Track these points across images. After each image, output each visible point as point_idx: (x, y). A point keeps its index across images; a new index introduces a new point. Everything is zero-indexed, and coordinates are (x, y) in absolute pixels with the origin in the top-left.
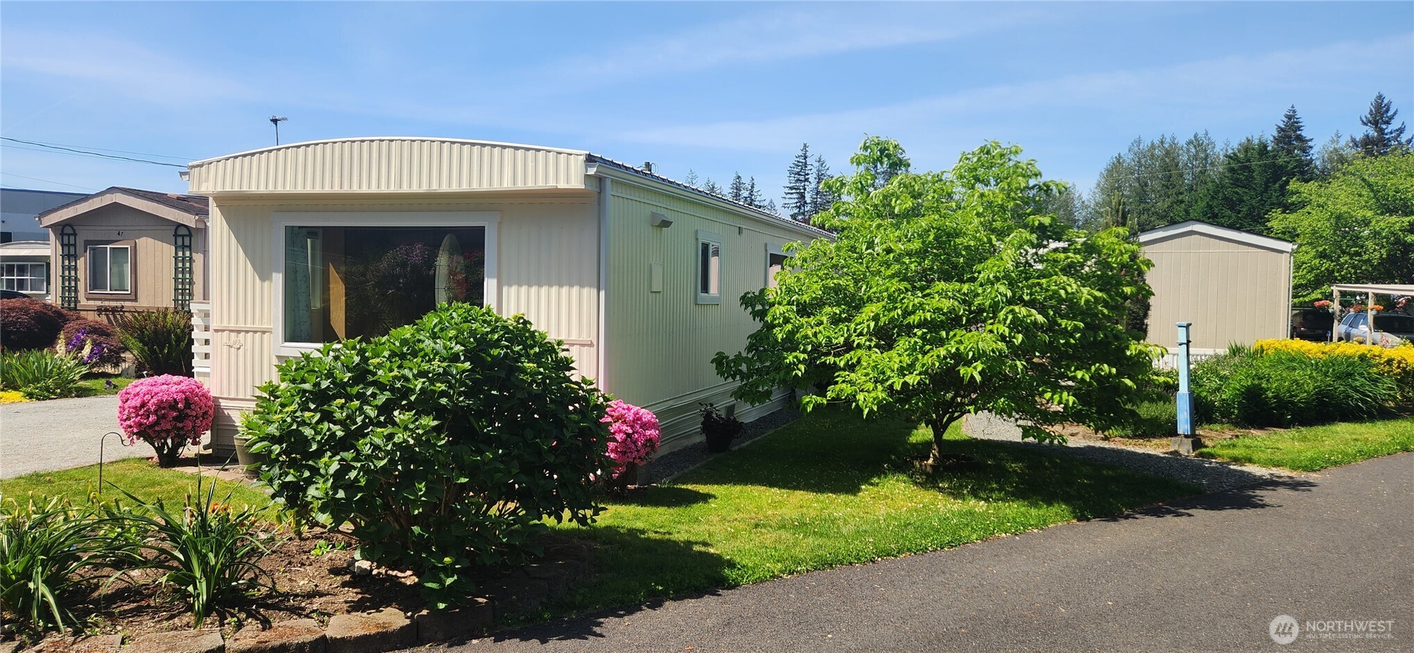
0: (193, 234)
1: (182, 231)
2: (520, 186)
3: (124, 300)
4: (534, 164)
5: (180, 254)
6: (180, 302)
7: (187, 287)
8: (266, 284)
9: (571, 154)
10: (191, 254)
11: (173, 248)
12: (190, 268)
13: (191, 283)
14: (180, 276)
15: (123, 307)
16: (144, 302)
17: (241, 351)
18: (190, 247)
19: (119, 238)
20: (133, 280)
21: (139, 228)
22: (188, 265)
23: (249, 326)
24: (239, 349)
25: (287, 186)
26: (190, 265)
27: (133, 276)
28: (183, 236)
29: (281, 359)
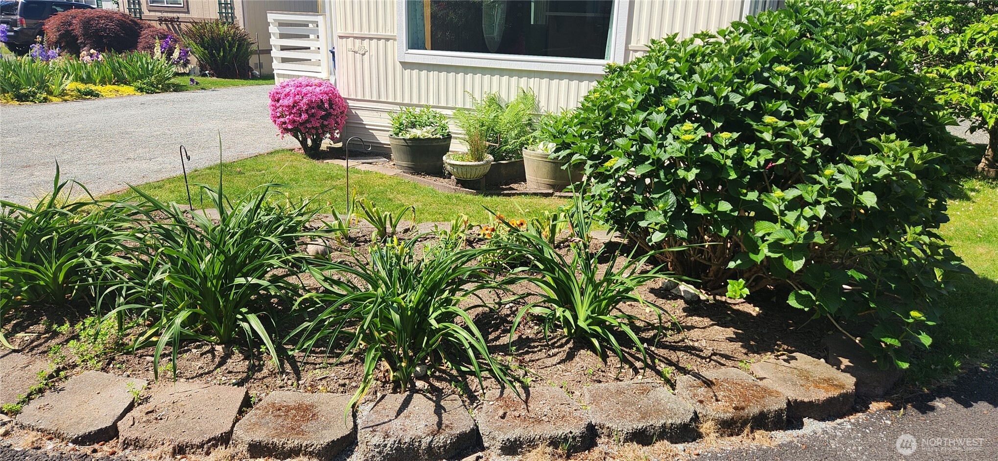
3: (179, 12)
6: (224, 14)
7: (229, 2)
15: (178, 18)
16: (195, 13)
17: (366, 57)
23: (373, 33)
24: (364, 54)
29: (405, 65)
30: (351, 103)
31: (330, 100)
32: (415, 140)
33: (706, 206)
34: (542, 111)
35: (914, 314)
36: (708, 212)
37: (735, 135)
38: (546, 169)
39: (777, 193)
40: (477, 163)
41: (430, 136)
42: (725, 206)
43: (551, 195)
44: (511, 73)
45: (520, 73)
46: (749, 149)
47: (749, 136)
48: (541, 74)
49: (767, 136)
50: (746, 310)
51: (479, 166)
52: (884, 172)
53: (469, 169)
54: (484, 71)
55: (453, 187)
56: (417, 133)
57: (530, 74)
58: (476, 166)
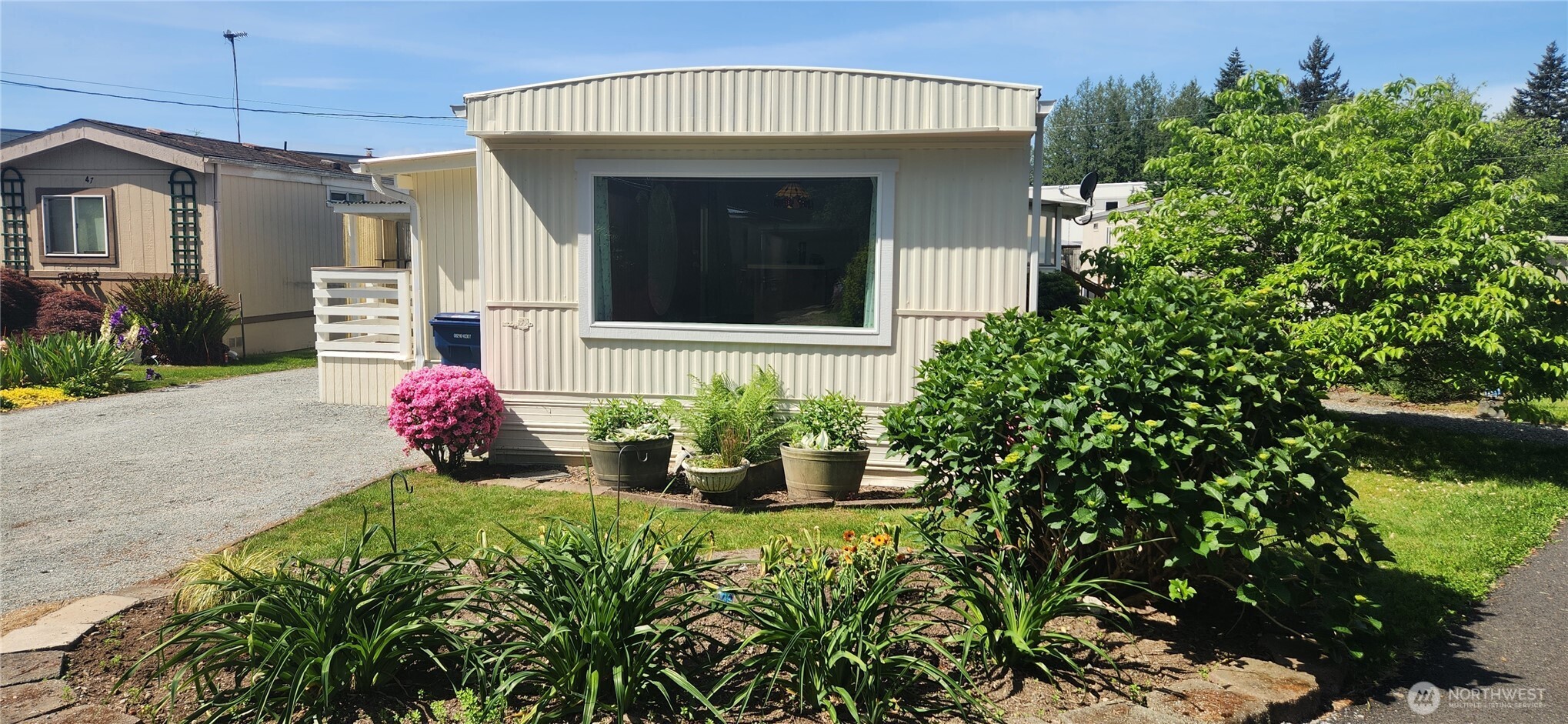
0: (197, 180)
1: (181, 177)
2: (946, 127)
3: (99, 265)
4: (965, 100)
5: (180, 206)
6: (182, 267)
7: (192, 247)
8: (567, 248)
9: (1017, 89)
10: (195, 206)
11: (169, 198)
12: (196, 224)
13: (197, 242)
14: (181, 234)
15: (97, 274)
16: (130, 265)
17: (531, 334)
18: (193, 198)
19: (87, 185)
20: (112, 240)
21: (116, 172)
22: (191, 220)
23: (542, 301)
24: (526, 330)
25: (616, 126)
26: (195, 220)
27: (111, 234)
28: (183, 184)
29: (589, 342)
30: (504, 398)
31: (487, 396)
32: (633, 443)
33: (1142, 500)
34: (788, 394)
35: (1358, 597)
36: (1143, 506)
37: (1160, 423)
38: (818, 470)
39: (1220, 481)
40: (733, 469)
41: (652, 437)
42: (1160, 498)
43: (831, 505)
44: (742, 347)
45: (755, 347)
46: (1177, 437)
47: (1173, 423)
48: (783, 348)
49: (1190, 422)
50: (1161, 620)
51: (736, 472)
52: (1314, 454)
53: (723, 479)
54: (704, 346)
55: (699, 504)
56: (629, 433)
57: (768, 348)
58: (732, 473)
